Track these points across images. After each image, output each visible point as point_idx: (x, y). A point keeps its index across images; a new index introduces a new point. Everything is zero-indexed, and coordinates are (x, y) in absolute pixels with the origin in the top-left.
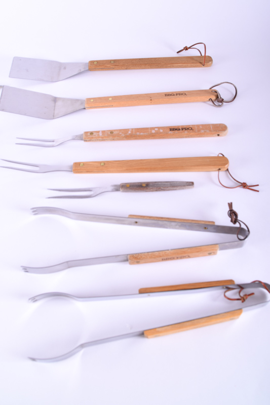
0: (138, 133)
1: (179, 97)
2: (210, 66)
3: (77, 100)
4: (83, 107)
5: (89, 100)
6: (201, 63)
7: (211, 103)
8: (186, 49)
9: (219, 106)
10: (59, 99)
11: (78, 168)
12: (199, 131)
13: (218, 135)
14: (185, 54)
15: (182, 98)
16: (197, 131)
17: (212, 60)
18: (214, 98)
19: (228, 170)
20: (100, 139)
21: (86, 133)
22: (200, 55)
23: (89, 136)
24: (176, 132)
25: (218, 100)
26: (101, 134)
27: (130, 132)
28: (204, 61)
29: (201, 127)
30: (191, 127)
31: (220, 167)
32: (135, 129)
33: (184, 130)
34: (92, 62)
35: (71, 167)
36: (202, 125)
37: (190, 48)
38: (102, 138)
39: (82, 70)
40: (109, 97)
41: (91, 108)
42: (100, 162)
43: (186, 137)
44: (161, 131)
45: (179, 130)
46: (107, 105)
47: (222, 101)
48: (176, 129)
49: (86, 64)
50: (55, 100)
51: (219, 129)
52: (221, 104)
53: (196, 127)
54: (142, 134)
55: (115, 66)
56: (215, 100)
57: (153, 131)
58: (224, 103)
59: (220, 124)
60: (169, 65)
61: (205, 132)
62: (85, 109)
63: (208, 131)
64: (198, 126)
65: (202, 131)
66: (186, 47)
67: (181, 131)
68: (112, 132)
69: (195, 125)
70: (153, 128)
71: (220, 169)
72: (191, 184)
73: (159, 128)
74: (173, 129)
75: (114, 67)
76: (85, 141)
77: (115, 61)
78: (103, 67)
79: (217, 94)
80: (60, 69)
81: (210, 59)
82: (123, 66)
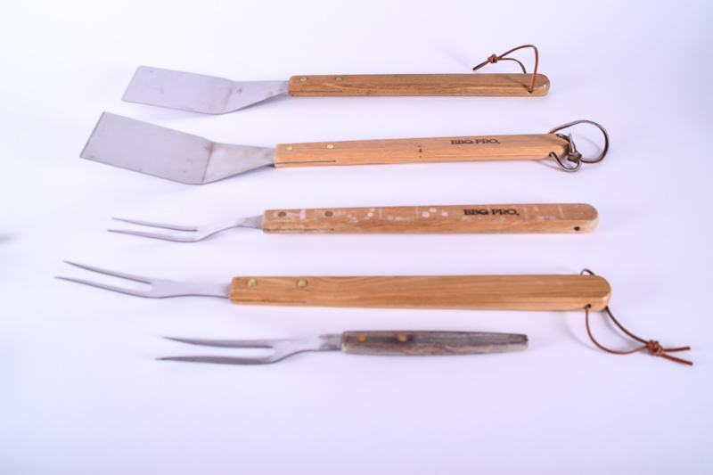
0: (390, 218)
1: (481, 148)
2: (543, 94)
3: (259, 149)
4: (269, 162)
5: (282, 147)
6: (525, 86)
7: (555, 164)
8: (494, 59)
9: (572, 169)
10: (221, 145)
11: (243, 291)
12: (532, 217)
13: (577, 229)
14: (491, 69)
15: (491, 149)
16: (527, 217)
17: (548, 82)
18: (560, 151)
19: (607, 309)
20: (302, 227)
21: (269, 213)
22: (522, 72)
23: (276, 222)
24: (480, 217)
25: (569, 156)
26: (303, 216)
27: (370, 215)
28: (532, 84)
29: (536, 209)
30: (514, 207)
31: (590, 300)
32: (383, 208)
33: (498, 214)
34: (296, 79)
35: (227, 289)
36: (540, 206)
37: (500, 58)
38: (306, 224)
39: (275, 93)
40: (326, 144)
41: (287, 164)
42: (297, 280)
43: (502, 231)
44: (445, 214)
45: (487, 213)
46: (322, 159)
47: (578, 159)
48: (479, 212)
49: (284, 82)
50: (211, 147)
51: (578, 216)
52: (574, 165)
53: (525, 210)
54: (398, 219)
55: (345, 86)
56: (563, 156)
57: (426, 215)
58: (583, 165)
59: (580, 205)
60: (458, 89)
61: (548, 219)
62: (272, 166)
63: (553, 219)
64: (530, 207)
65: (541, 218)
66: (494, 56)
67: (490, 216)
68: (329, 213)
69: (522, 205)
70: (426, 208)
71: (589, 306)
72: (521, 340)
73: (439, 208)
74: (471, 211)
75: (341, 88)
76: (267, 230)
77: (344, 77)
78: (318, 88)
79: (567, 142)
80: (230, 93)
81: (544, 80)
82: (361, 86)
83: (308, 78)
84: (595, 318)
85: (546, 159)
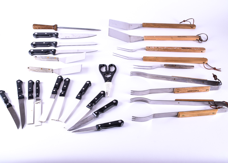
0: (169, 48)
1: (184, 38)
2: (195, 28)
3: (140, 37)
4: (143, 39)
5: (145, 36)
6: (191, 27)
7: (198, 42)
8: (184, 21)
10: (131, 36)
11: (145, 59)
13: (202, 52)
14: (183, 23)
15: (185, 38)
18: (198, 39)
19: (207, 64)
20: (153, 50)
21: (147, 47)
22: (190, 24)
24: (184, 49)
26: (153, 48)
27: (165, 48)
28: (192, 26)
31: (204, 61)
34: (144, 24)
35: (142, 58)
36: (195, 48)
37: (186, 21)
38: (154, 49)
39: (140, 26)
40: (154, 36)
41: (146, 40)
42: (155, 57)
43: (188, 52)
44: (178, 48)
46: (153, 39)
47: (202, 40)
49: (141, 24)
50: (130, 36)
51: (202, 50)
52: (201, 42)
56: (199, 40)
57: (175, 48)
58: (203, 42)
59: (202, 48)
60: (177, 27)
62: (143, 40)
63: (198, 50)
64: (193, 48)
65: (195, 50)
67: (186, 49)
68: (158, 47)
70: (175, 47)
71: (204, 62)
72: (193, 66)
73: (177, 47)
75: (154, 26)
76: (147, 50)
77: (154, 24)
78: (149, 26)
79: (199, 37)
80: (129, 26)
81: (195, 26)
82: (158, 26)
83: (147, 23)
84: (205, 65)
85: (196, 40)
